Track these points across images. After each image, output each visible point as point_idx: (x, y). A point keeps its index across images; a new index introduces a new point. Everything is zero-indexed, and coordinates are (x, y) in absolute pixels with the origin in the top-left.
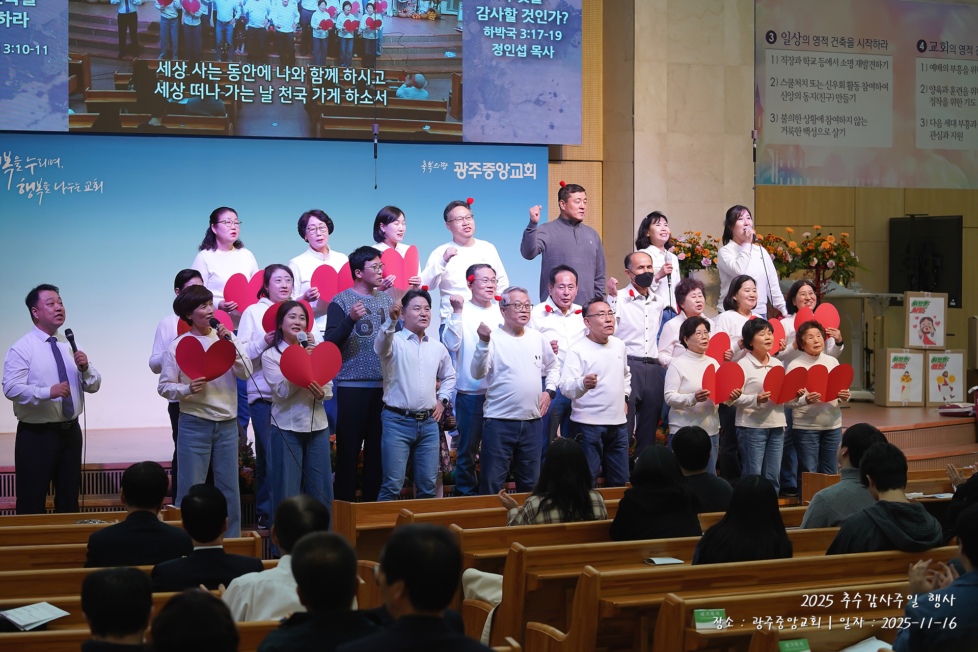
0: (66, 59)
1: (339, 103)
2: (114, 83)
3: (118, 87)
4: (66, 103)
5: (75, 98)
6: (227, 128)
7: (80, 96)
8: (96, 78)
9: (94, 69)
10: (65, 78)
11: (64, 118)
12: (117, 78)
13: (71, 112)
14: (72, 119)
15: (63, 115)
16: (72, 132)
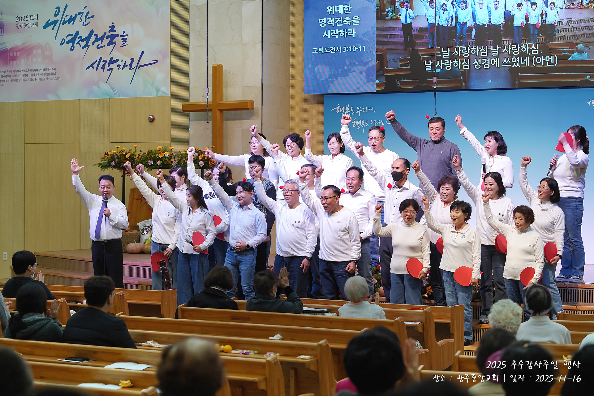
0: (374, 52)
1: (528, 65)
2: (399, 63)
3: (401, 66)
4: (374, 76)
5: (379, 73)
6: (462, 85)
7: (382, 72)
8: (390, 61)
9: (390, 57)
10: (374, 63)
11: (373, 85)
12: (401, 60)
13: (377, 81)
14: (378, 85)
15: (373, 83)
16: (378, 92)
